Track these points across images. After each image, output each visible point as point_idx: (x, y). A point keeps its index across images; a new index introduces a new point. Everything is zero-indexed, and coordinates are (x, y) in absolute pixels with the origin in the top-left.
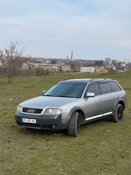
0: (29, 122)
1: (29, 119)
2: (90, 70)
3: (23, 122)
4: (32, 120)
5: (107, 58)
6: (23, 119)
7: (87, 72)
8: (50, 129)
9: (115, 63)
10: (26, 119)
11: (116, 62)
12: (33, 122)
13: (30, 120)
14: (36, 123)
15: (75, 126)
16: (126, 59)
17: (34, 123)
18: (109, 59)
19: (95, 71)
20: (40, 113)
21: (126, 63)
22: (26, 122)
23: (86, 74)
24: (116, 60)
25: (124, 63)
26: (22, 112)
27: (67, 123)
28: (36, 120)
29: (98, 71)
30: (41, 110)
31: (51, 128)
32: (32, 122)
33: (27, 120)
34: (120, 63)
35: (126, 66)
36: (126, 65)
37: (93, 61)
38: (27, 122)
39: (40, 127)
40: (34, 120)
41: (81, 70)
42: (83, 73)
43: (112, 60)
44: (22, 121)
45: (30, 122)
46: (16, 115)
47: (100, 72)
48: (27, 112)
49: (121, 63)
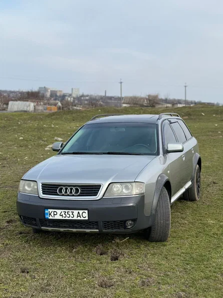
0: (67, 218)
1: (67, 211)
2: (27, 107)
3: (51, 218)
4: (76, 212)
5: (42, 88)
6: (50, 210)
7: (22, 111)
8: (122, 230)
9: (56, 96)
10: (59, 211)
11: (58, 94)
12: (79, 218)
13: (71, 213)
14: (87, 218)
15: (169, 217)
16: (74, 90)
17: (82, 218)
18: (46, 89)
19: (35, 108)
20: (95, 194)
21: (74, 95)
22: (58, 217)
23: (21, 115)
24: (57, 91)
25: (70, 95)
26: (42, 195)
27: (154, 212)
28: (86, 211)
29: (40, 108)
30: (98, 187)
31: (125, 227)
32: (75, 218)
33: (63, 213)
34: (64, 96)
35: (74, 101)
36: (74, 98)
37: (18, 92)
38: (61, 218)
39: (97, 229)
40: (81, 212)
41: (9, 107)
42: (15, 112)
43: (51, 91)
44: (47, 216)
45: (70, 218)
46: (19, 201)
47: (45, 109)
48: (58, 195)
49: (66, 96)
